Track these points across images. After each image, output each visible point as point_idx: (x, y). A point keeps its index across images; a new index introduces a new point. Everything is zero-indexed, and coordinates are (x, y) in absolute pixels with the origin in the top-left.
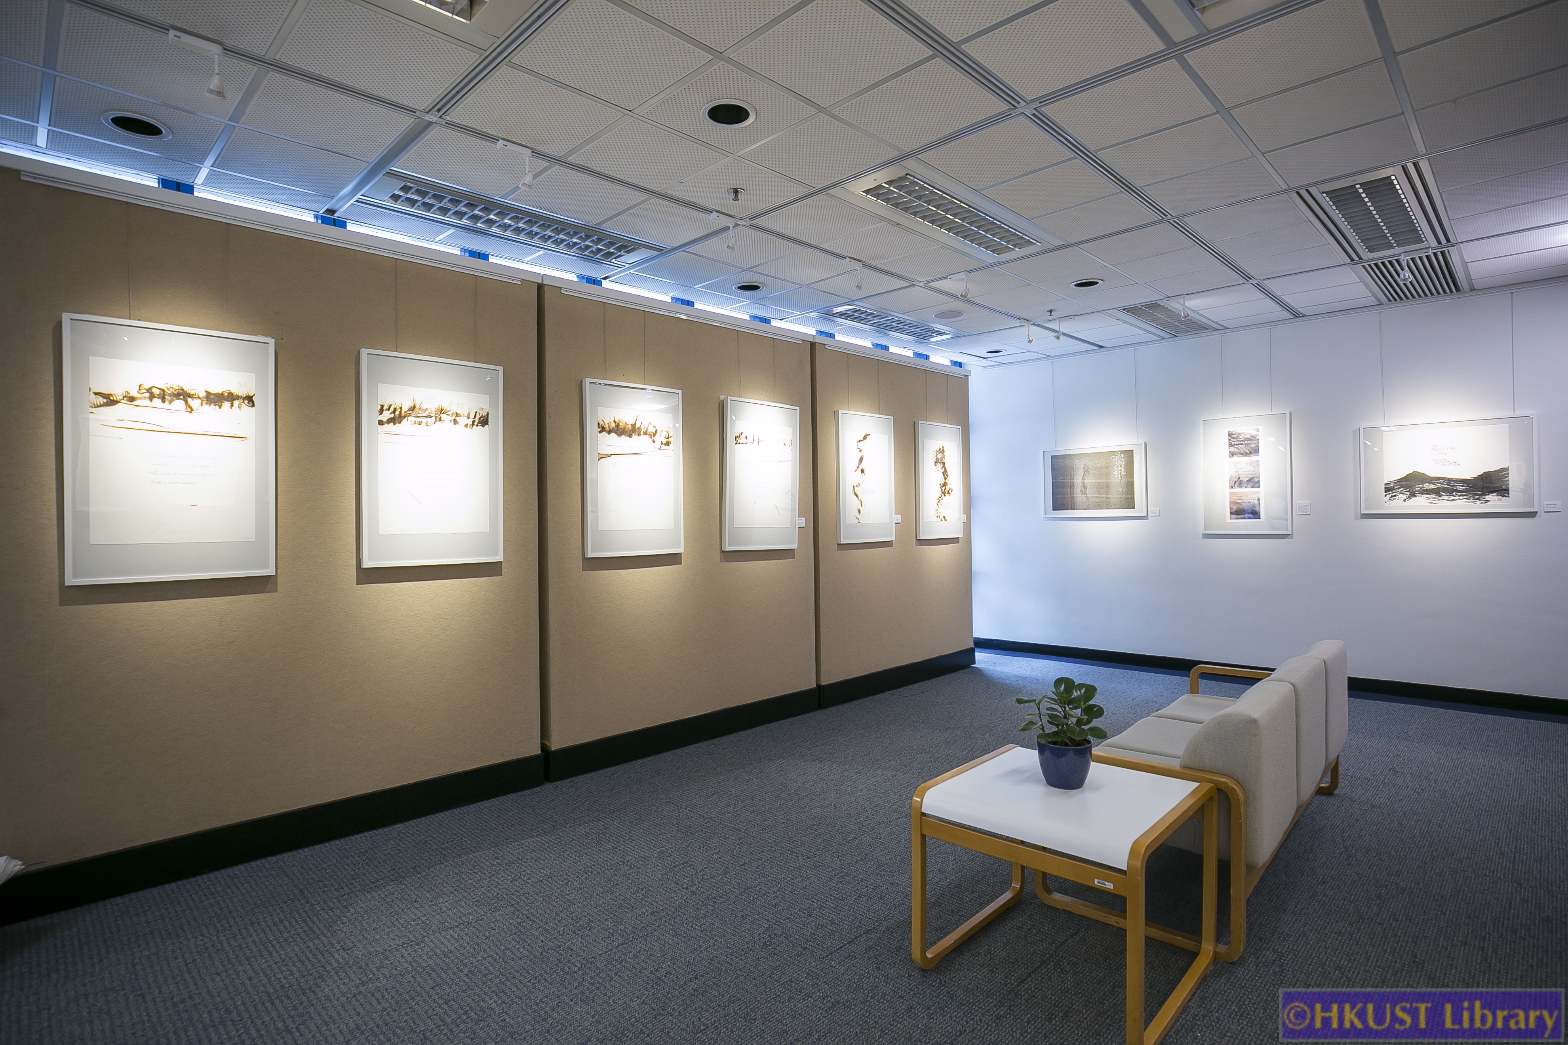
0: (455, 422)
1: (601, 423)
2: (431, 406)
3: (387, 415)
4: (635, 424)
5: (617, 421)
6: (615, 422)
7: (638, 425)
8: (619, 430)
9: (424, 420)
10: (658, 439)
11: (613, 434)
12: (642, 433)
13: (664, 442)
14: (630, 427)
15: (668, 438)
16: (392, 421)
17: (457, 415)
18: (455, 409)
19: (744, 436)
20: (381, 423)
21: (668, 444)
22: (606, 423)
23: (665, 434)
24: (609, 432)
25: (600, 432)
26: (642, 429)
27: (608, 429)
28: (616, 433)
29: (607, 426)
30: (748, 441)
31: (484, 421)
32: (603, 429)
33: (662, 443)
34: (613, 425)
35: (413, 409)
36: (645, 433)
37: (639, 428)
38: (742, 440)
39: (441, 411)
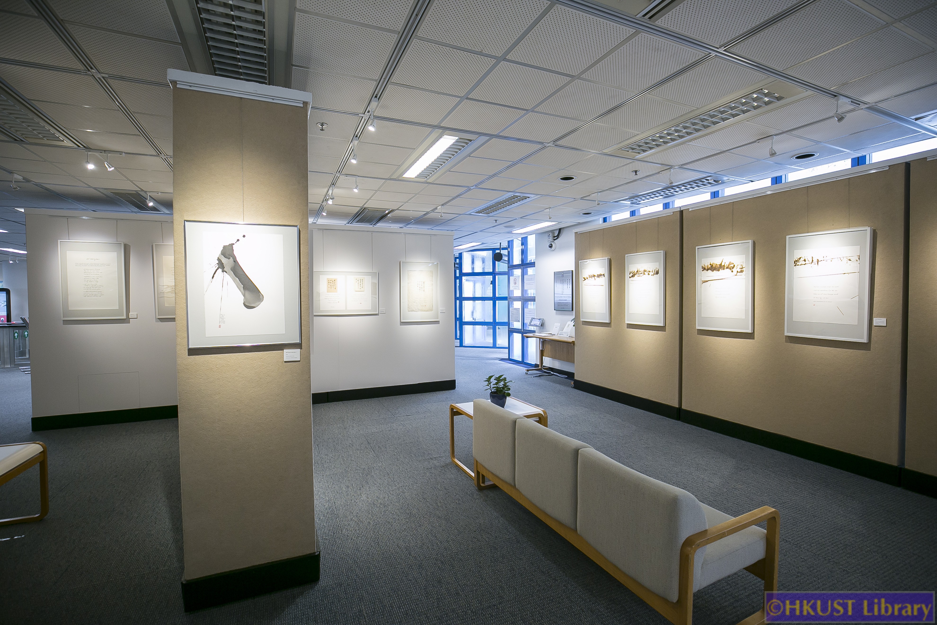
0: (649, 274)
1: (703, 266)
2: (642, 270)
3: (631, 275)
4: (721, 264)
5: (712, 264)
6: (710, 264)
7: (723, 264)
8: (712, 268)
9: (640, 275)
10: (735, 270)
11: (709, 271)
12: (725, 268)
13: (739, 270)
14: (718, 266)
15: (742, 268)
16: (632, 276)
17: (649, 272)
18: (648, 270)
19: (802, 259)
20: (630, 277)
21: (742, 272)
22: (706, 265)
23: (740, 267)
24: (707, 270)
25: (703, 271)
26: (726, 265)
27: (707, 269)
28: (711, 270)
29: (706, 267)
30: (807, 262)
31: (657, 273)
32: (704, 269)
33: (738, 272)
34: (710, 266)
35: (637, 272)
36: (727, 268)
37: (724, 266)
38: (801, 262)
39: (645, 271)
